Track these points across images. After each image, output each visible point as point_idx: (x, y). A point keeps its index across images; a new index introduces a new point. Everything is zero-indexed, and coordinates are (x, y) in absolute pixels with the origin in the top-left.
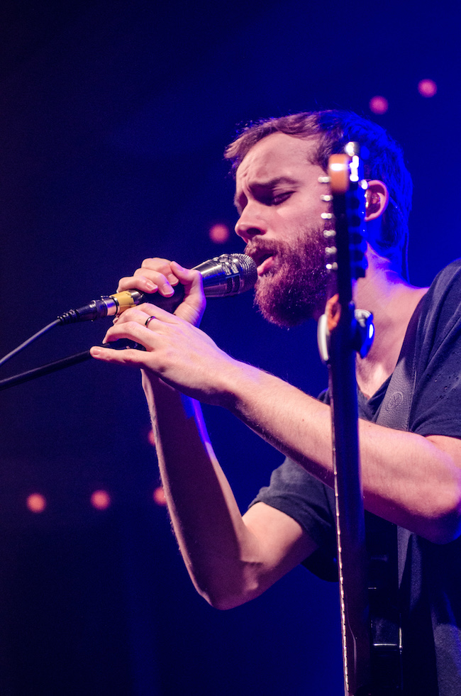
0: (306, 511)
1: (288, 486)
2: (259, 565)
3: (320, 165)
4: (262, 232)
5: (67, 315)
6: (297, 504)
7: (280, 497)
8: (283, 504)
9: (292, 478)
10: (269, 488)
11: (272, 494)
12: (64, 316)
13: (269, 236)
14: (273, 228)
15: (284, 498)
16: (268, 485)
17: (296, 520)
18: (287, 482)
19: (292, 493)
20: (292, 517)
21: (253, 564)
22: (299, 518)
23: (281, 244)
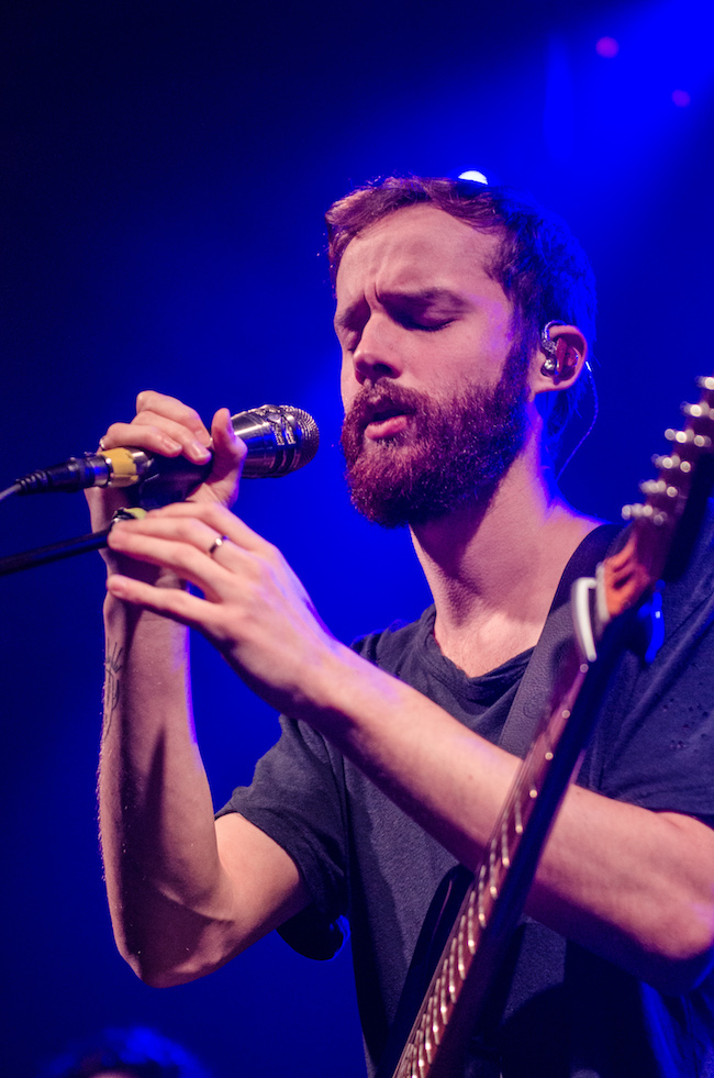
0: (309, 843)
1: (284, 792)
2: (230, 924)
3: (500, 281)
4: (394, 373)
5: (33, 478)
6: (296, 829)
7: (269, 810)
8: (275, 822)
9: (292, 779)
10: (251, 788)
11: (257, 803)
12: (28, 480)
13: (405, 381)
14: (415, 372)
15: (279, 813)
16: (248, 783)
17: (289, 853)
18: (283, 785)
19: (289, 807)
20: (284, 847)
21: (221, 922)
22: (295, 853)
23: (425, 399)
